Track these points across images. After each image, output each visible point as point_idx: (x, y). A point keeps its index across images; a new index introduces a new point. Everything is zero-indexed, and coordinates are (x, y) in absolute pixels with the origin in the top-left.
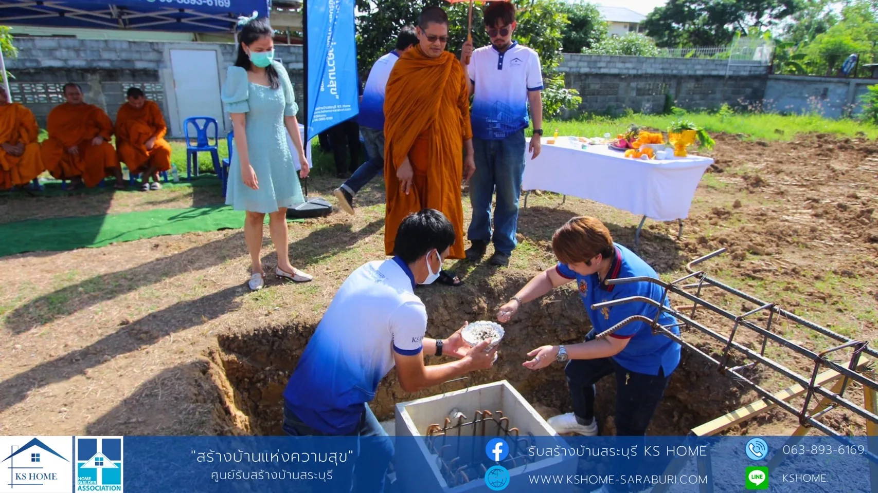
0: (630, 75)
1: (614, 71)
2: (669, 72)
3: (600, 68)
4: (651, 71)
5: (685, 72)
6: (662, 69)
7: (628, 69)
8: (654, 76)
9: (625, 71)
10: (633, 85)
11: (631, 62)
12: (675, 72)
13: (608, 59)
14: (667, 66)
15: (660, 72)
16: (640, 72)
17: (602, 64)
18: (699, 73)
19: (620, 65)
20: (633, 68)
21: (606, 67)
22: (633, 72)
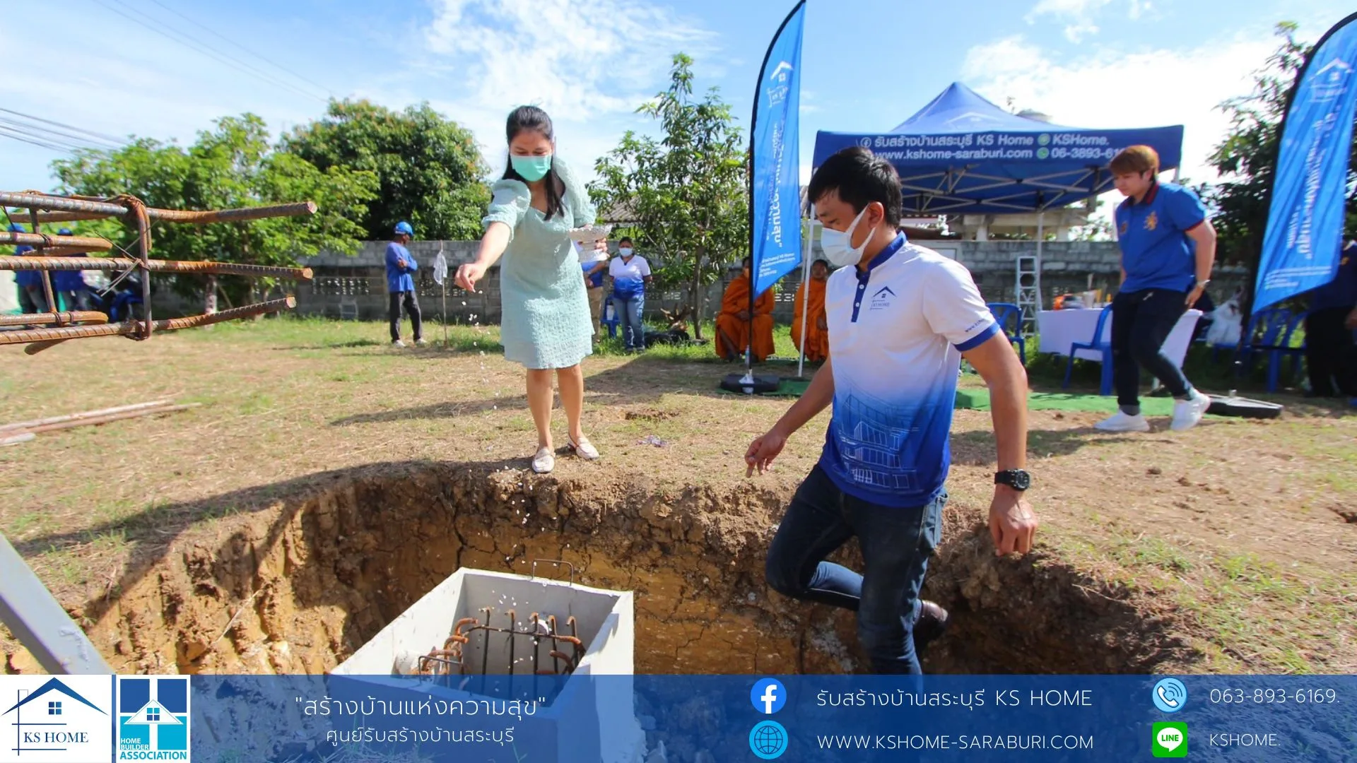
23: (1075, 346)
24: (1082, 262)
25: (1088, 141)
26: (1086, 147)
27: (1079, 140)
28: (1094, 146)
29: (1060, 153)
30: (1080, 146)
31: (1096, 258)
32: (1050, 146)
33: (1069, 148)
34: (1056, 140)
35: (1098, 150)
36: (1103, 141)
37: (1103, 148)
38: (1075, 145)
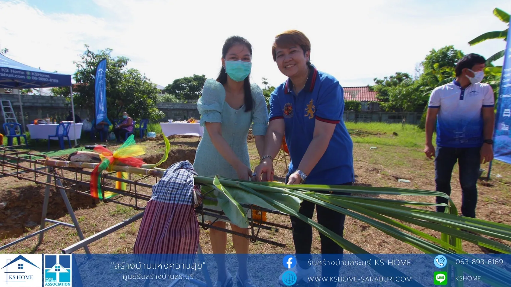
0: (171, 109)
1: (166, 107)
2: (184, 108)
3: (160, 106)
4: (178, 107)
5: (189, 108)
6: (182, 107)
7: (170, 107)
8: (179, 109)
9: (169, 108)
10: (173, 112)
11: (171, 104)
12: (186, 108)
13: (163, 103)
14: (183, 106)
15: (181, 108)
16: (174, 108)
17: (161, 105)
18: (193, 108)
19: (167, 105)
20: (172, 107)
21: (162, 106)
22: (172, 108)
23: (50, 136)
24: (30, 103)
25: (44, 75)
26: (43, 77)
27: (41, 75)
28: (46, 78)
29: (35, 78)
30: (41, 77)
31: (35, 101)
32: (31, 76)
33: (38, 77)
34: (33, 74)
35: (47, 79)
36: (48, 76)
37: (49, 79)
38: (39, 76)
